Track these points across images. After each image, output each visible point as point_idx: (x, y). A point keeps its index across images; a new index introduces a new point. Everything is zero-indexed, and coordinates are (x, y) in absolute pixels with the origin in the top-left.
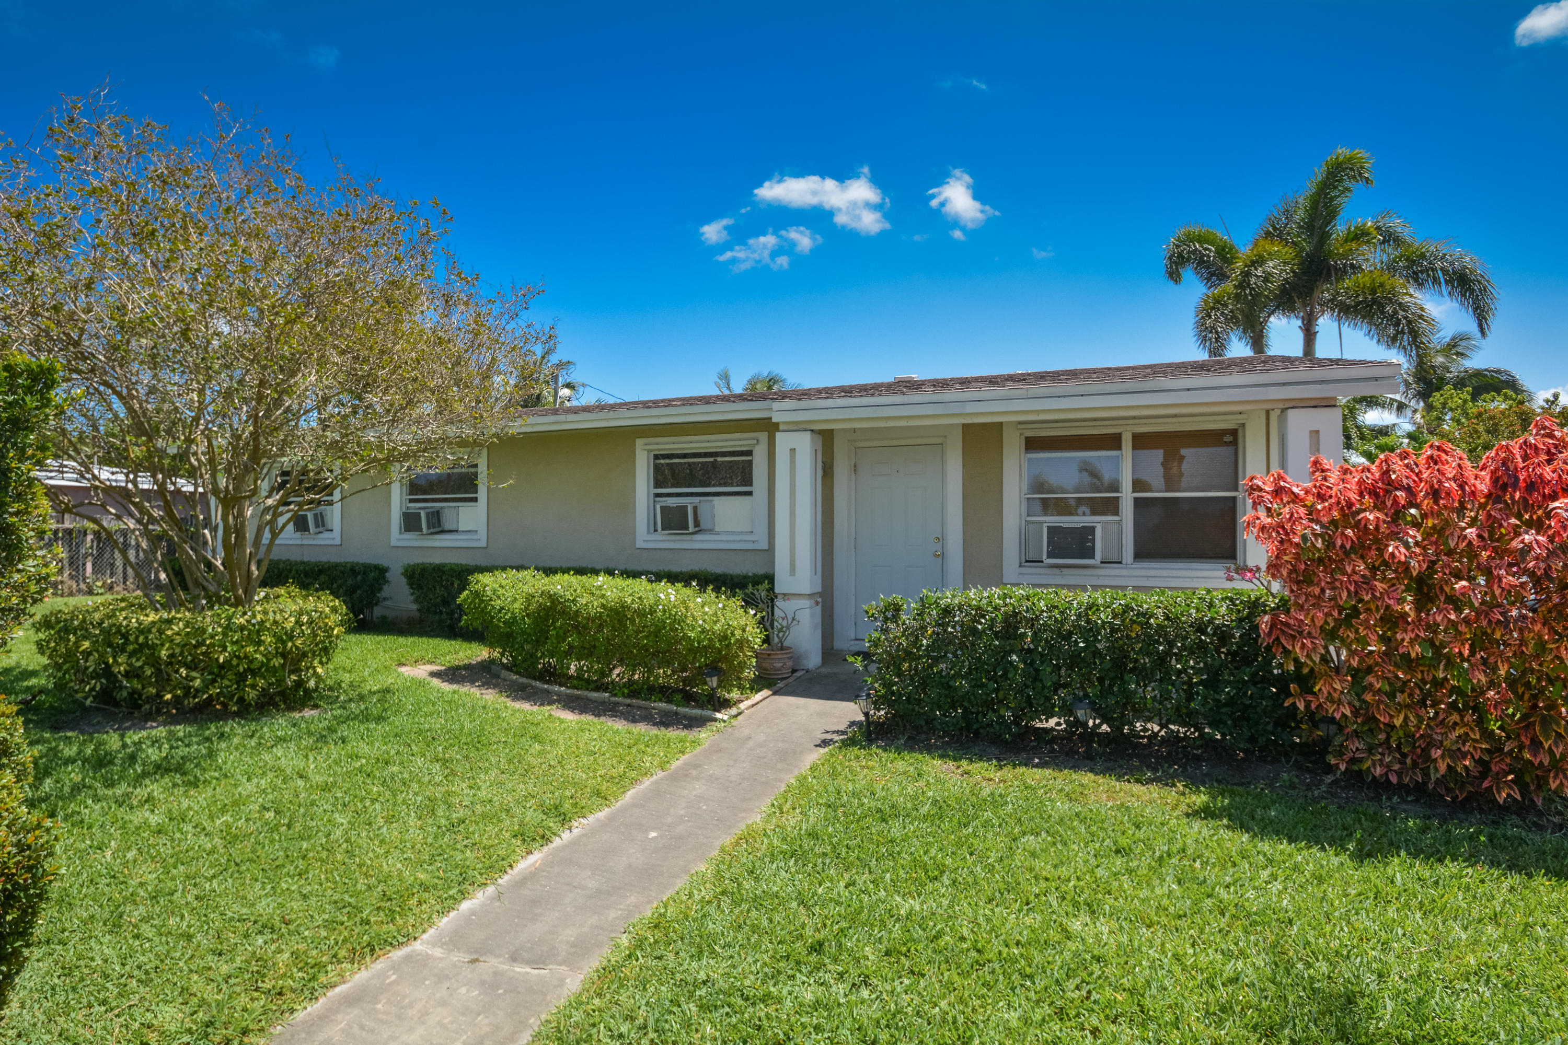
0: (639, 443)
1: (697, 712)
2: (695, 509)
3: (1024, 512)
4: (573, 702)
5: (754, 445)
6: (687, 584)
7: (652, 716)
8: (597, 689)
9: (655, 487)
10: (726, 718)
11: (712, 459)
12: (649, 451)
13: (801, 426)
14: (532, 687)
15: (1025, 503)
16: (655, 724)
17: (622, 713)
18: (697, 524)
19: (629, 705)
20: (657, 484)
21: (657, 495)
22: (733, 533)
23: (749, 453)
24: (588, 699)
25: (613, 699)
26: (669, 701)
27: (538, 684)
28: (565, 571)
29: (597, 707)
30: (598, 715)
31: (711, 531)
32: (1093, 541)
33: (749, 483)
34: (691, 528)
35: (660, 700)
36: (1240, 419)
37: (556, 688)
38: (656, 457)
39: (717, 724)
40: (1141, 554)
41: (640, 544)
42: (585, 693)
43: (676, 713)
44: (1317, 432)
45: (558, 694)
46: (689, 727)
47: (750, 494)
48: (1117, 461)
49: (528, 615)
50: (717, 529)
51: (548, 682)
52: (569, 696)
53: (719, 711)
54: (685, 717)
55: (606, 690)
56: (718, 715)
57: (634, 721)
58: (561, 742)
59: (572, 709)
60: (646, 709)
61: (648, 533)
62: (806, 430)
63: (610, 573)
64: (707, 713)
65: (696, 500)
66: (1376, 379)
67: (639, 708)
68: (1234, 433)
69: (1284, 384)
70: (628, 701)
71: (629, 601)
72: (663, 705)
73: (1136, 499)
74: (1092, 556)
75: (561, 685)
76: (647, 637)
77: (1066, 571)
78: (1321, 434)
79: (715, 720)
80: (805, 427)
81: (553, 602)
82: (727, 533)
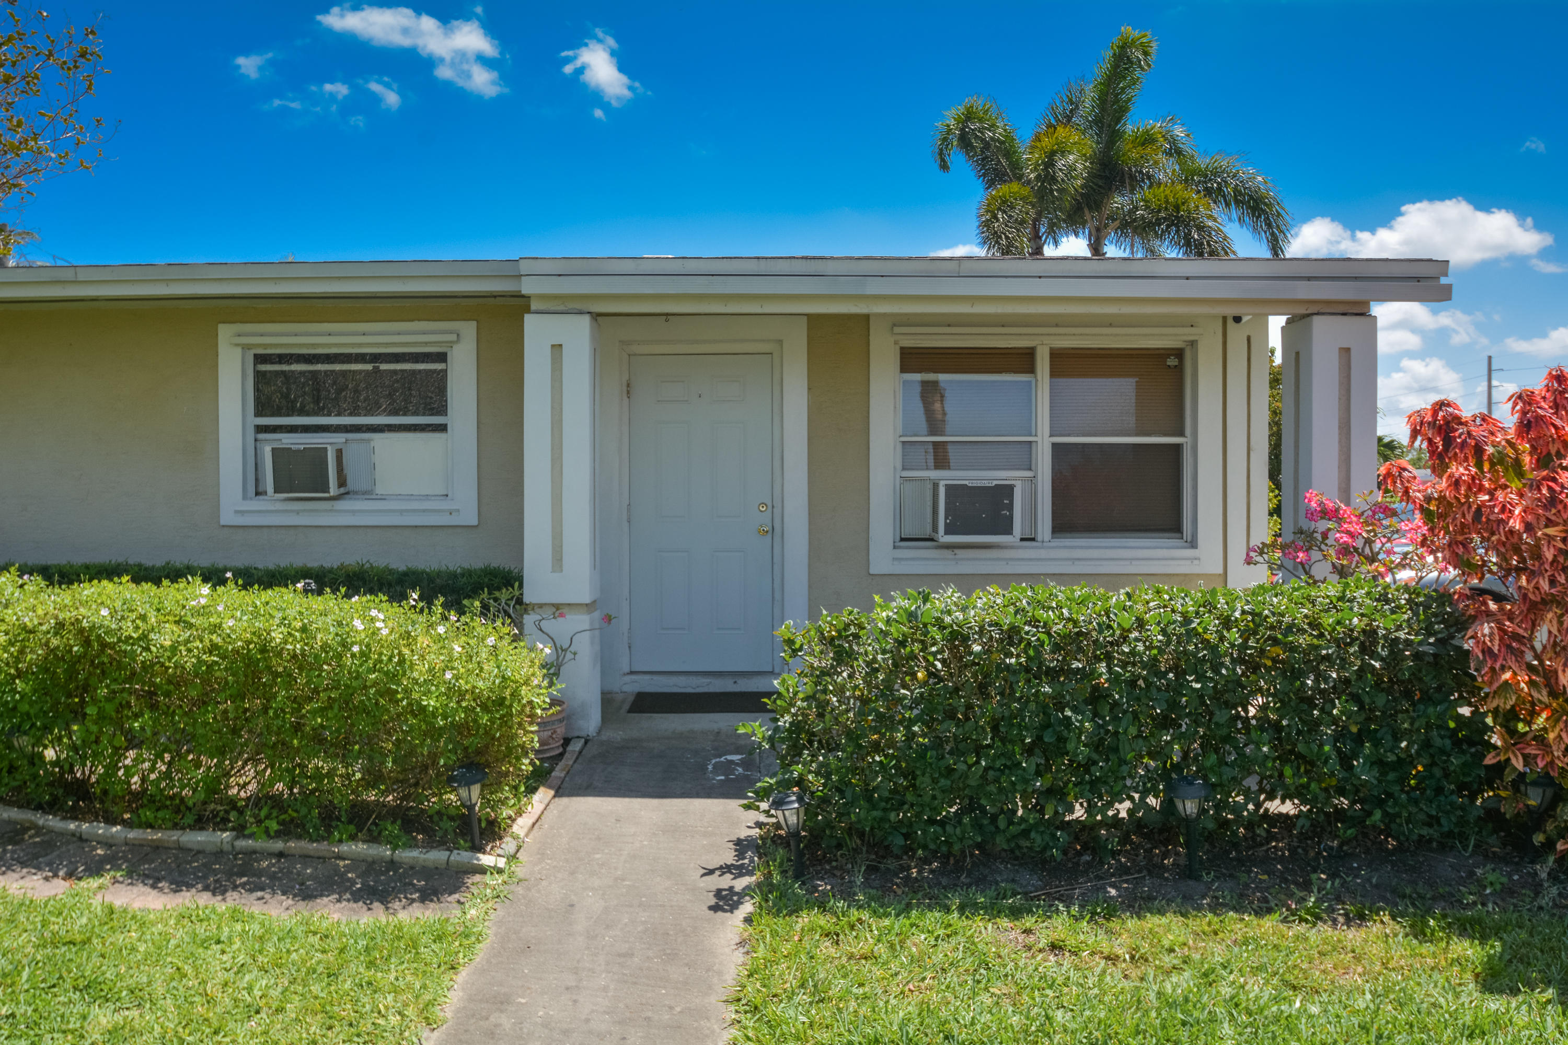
0: (225, 332)
1: (437, 856)
2: (339, 454)
3: (899, 465)
4: (145, 859)
5: (451, 344)
6: (398, 597)
7: (342, 876)
8: (200, 823)
9: (258, 414)
10: (501, 863)
11: (369, 367)
12: (246, 347)
13: (571, 305)
14: (39, 830)
15: (899, 446)
16: (356, 897)
17: (273, 877)
18: (342, 483)
19: (280, 855)
20: (262, 407)
21: (260, 429)
22: (410, 497)
23: (442, 357)
24: (180, 848)
25: (242, 844)
26: (373, 839)
27: (52, 821)
28: (109, 572)
29: (207, 869)
30: (218, 890)
31: (367, 494)
32: (1010, 507)
33: (442, 410)
34: (333, 490)
35: (353, 838)
36: (1188, 334)
37: (101, 829)
38: (260, 359)
39: (487, 878)
40: (1062, 527)
41: (227, 517)
42: (175, 836)
43: (392, 864)
44: (1348, 350)
45: (107, 843)
46: (428, 895)
47: (442, 428)
48: (1028, 392)
49: (20, 674)
50: (379, 490)
51: (73, 813)
52: (134, 846)
53: (481, 850)
54: (413, 869)
55: (221, 823)
56: (486, 860)
57: (307, 895)
58: (159, 989)
59: (153, 880)
60: (322, 859)
61: (245, 497)
62: (581, 313)
63: (214, 577)
64: (461, 856)
65: (339, 438)
66: (1418, 279)
67: (306, 858)
68: (1179, 354)
69: (1309, 279)
70: (279, 845)
71: (277, 637)
72: (359, 848)
73: (1054, 445)
74: (1009, 531)
75: (111, 820)
76: (322, 711)
77: (961, 553)
78: (1353, 353)
79: (482, 870)
80: (578, 306)
81: (87, 643)
82: (399, 497)
